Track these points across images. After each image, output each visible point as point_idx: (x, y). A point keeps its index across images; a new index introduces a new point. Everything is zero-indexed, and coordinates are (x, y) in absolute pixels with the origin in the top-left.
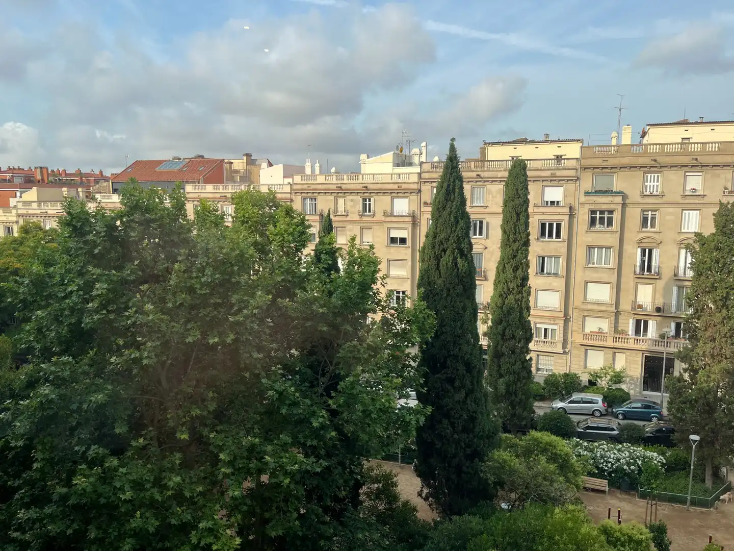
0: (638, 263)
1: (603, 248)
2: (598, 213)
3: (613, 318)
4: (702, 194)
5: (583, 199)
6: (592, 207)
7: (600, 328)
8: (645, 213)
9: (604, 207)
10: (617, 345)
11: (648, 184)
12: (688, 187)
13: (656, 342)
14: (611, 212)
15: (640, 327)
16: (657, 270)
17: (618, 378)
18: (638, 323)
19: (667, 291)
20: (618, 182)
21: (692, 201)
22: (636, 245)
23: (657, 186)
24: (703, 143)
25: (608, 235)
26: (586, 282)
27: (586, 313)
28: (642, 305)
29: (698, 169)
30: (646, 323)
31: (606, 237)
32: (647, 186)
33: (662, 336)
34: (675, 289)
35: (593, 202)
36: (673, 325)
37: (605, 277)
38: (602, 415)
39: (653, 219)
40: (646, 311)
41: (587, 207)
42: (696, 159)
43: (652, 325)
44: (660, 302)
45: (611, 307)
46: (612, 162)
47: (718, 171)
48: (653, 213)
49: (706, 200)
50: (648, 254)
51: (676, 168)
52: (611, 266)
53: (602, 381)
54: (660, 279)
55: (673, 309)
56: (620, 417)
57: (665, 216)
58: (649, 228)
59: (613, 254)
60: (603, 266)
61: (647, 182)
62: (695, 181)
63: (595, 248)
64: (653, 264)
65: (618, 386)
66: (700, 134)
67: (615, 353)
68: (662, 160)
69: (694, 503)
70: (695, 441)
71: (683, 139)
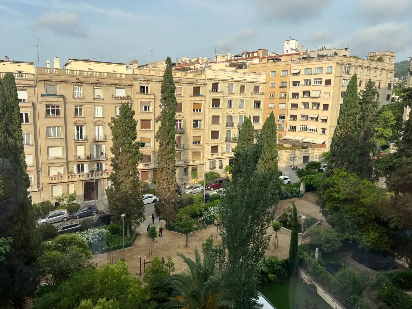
0: (76, 135)
1: (55, 127)
3: (66, 166)
4: (102, 98)
5: (40, 99)
6: (47, 104)
7: (59, 173)
9: (54, 104)
10: (70, 180)
11: (76, 92)
12: (96, 94)
13: (88, 175)
14: (58, 107)
15: (80, 168)
16: (85, 138)
17: (73, 197)
18: (79, 166)
19: (91, 149)
20: (60, 90)
21: (98, 101)
22: (73, 125)
23: (81, 93)
24: (100, 73)
25: (58, 120)
26: (48, 148)
27: (50, 165)
28: (80, 157)
29: (100, 85)
30: (83, 166)
32: (75, 93)
33: (92, 171)
34: (95, 146)
35: (47, 100)
36: (96, 165)
37: (58, 143)
38: (68, 219)
39: (81, 110)
40: (82, 159)
41: (43, 104)
42: (98, 80)
43: (86, 166)
44: (88, 154)
45: (64, 160)
46: (55, 78)
47: (109, 87)
48: (80, 107)
49: (104, 101)
50: (80, 129)
51: (89, 84)
52: (61, 137)
53: (64, 201)
54: (87, 142)
55: (95, 157)
56: (78, 217)
57: (86, 109)
58: (79, 116)
59: (62, 130)
60: (57, 137)
61: (75, 90)
62: (99, 92)
63: (51, 127)
64: (83, 134)
65: (75, 202)
66: (97, 68)
67: (68, 184)
68: (82, 79)
69: (125, 247)
70: (123, 217)
71: (89, 69)
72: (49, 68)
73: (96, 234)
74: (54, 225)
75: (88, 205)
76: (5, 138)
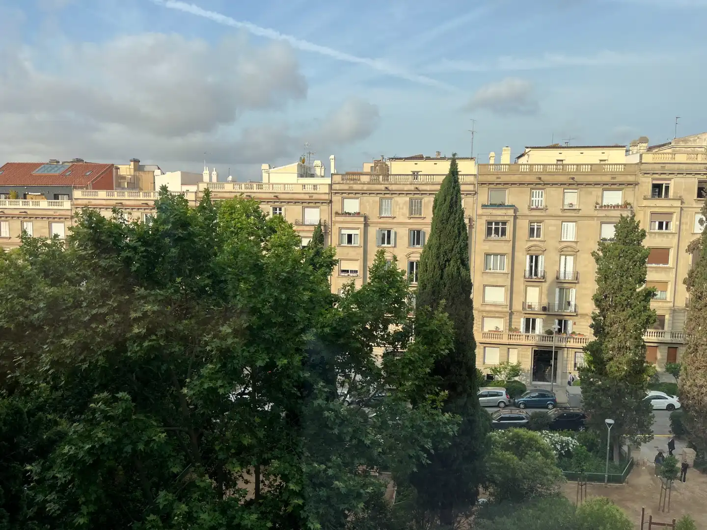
0: (528, 268)
1: (498, 255)
2: (494, 223)
3: (508, 318)
4: (578, 208)
5: (480, 211)
6: (489, 219)
7: (497, 327)
8: (532, 224)
9: (499, 219)
10: (512, 342)
11: (534, 199)
12: (567, 202)
13: (543, 338)
14: (504, 223)
15: (530, 325)
16: (542, 274)
17: (515, 371)
18: (528, 320)
19: (550, 293)
20: (510, 197)
21: (571, 214)
22: (525, 253)
23: (542, 201)
24: (577, 165)
25: (503, 244)
26: (485, 286)
27: (485, 314)
28: (531, 305)
29: (574, 186)
30: (534, 321)
31: (501, 246)
32: (533, 201)
33: (550, 333)
34: (557, 290)
35: (489, 214)
36: (557, 321)
37: (500, 281)
38: (506, 406)
39: (538, 229)
40: (535, 311)
41: (484, 219)
42: (573, 178)
43: (539, 323)
44: (545, 302)
45: (506, 308)
46: (504, 179)
47: (591, 189)
48: (538, 224)
49: (581, 213)
50: (534, 260)
51: (557, 186)
52: (505, 271)
53: (501, 374)
54: (545, 282)
55: (556, 308)
56: (522, 406)
57: (548, 227)
58: (535, 238)
59: (507, 261)
60: (498, 271)
61: (533, 197)
62: (572, 197)
63: (491, 255)
64: (539, 269)
65: (516, 378)
66: (571, 157)
67: (509, 348)
68: (545, 178)
69: (609, 481)
70: (610, 425)
71: (558, 160)
72: (493, 165)
73: (557, 442)
74: (487, 409)
75: (538, 388)
76: (458, 269)
